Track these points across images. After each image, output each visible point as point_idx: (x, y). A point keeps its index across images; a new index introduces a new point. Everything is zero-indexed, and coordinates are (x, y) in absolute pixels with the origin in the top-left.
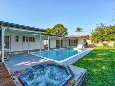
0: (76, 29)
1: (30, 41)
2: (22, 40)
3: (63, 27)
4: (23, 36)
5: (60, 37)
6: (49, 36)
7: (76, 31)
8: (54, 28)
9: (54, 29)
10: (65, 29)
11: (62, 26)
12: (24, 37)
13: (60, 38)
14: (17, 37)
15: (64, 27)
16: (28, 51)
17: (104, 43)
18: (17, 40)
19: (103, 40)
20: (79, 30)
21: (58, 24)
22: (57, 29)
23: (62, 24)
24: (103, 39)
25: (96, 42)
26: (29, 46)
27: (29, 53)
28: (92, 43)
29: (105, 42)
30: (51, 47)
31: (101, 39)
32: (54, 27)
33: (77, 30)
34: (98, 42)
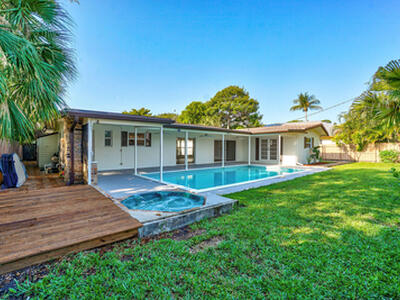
0: (295, 102)
1: (140, 143)
2: (120, 141)
3: (245, 98)
4: (123, 133)
5: (224, 134)
6: (187, 131)
7: (295, 108)
8: (213, 103)
9: (213, 105)
10: (251, 104)
11: (241, 93)
12: (124, 135)
13: (223, 136)
14: (108, 134)
15: (247, 95)
16: (133, 170)
17: (384, 149)
18: (108, 143)
19: (382, 140)
20: (305, 102)
21: (227, 86)
22: (225, 104)
23: (241, 87)
24: (380, 137)
25: (358, 146)
26: (136, 158)
27: (136, 174)
28: (343, 152)
29: (389, 147)
30: (197, 163)
31: (373, 138)
32: (213, 97)
33: (298, 104)
34: (362, 147)
